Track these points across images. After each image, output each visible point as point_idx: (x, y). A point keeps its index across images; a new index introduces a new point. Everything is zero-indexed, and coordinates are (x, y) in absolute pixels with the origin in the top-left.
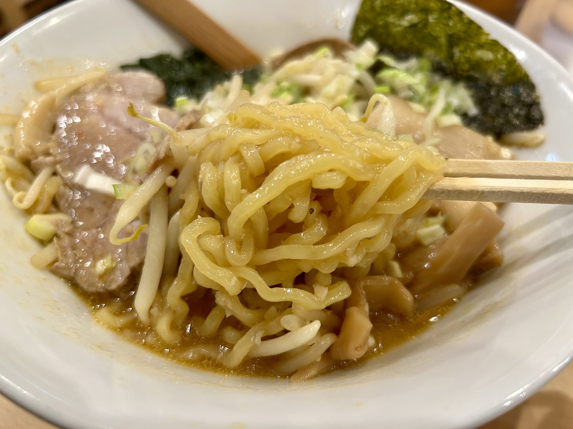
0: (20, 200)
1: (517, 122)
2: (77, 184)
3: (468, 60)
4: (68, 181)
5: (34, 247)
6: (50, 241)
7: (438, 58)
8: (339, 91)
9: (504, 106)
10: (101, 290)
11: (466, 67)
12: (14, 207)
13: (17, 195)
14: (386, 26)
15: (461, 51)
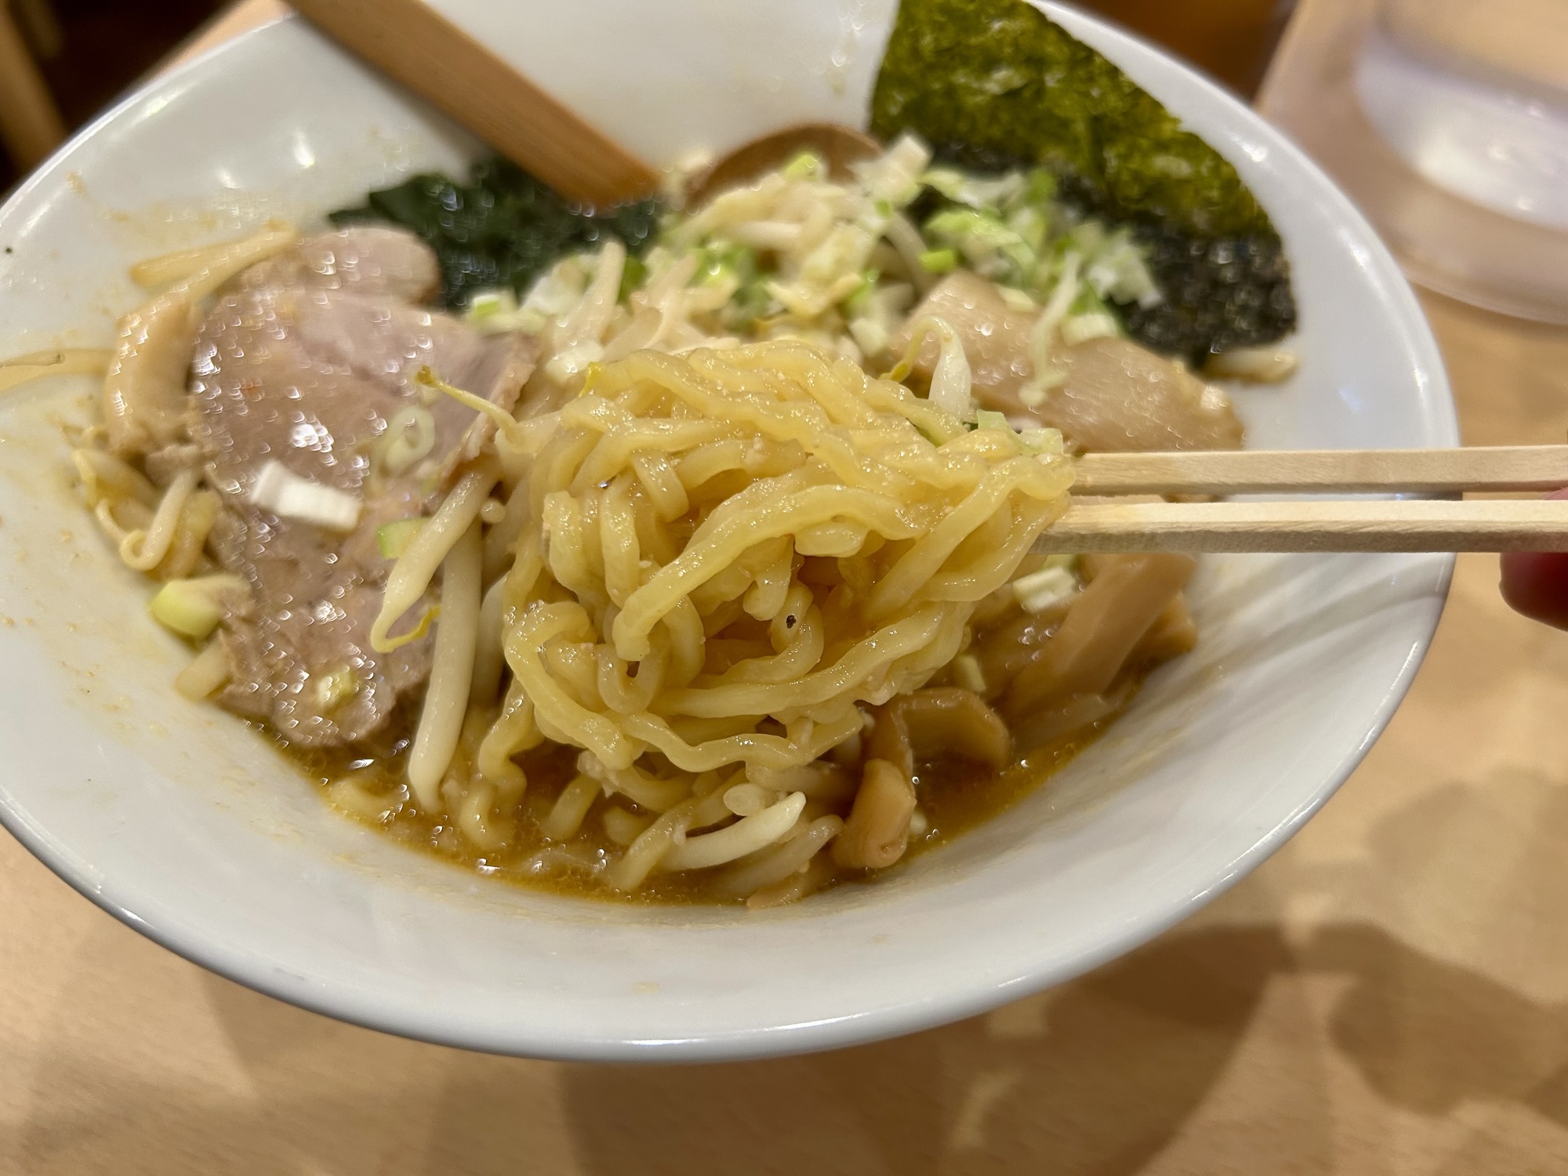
0: (136, 550)
1: (1242, 324)
2: (255, 505)
3: (1137, 177)
4: (234, 501)
5: (175, 653)
6: (209, 637)
7: (1072, 169)
8: (841, 265)
9: (1216, 283)
10: (332, 742)
11: (1135, 191)
12: (123, 566)
13: (126, 540)
14: (951, 92)
15: (1119, 156)
